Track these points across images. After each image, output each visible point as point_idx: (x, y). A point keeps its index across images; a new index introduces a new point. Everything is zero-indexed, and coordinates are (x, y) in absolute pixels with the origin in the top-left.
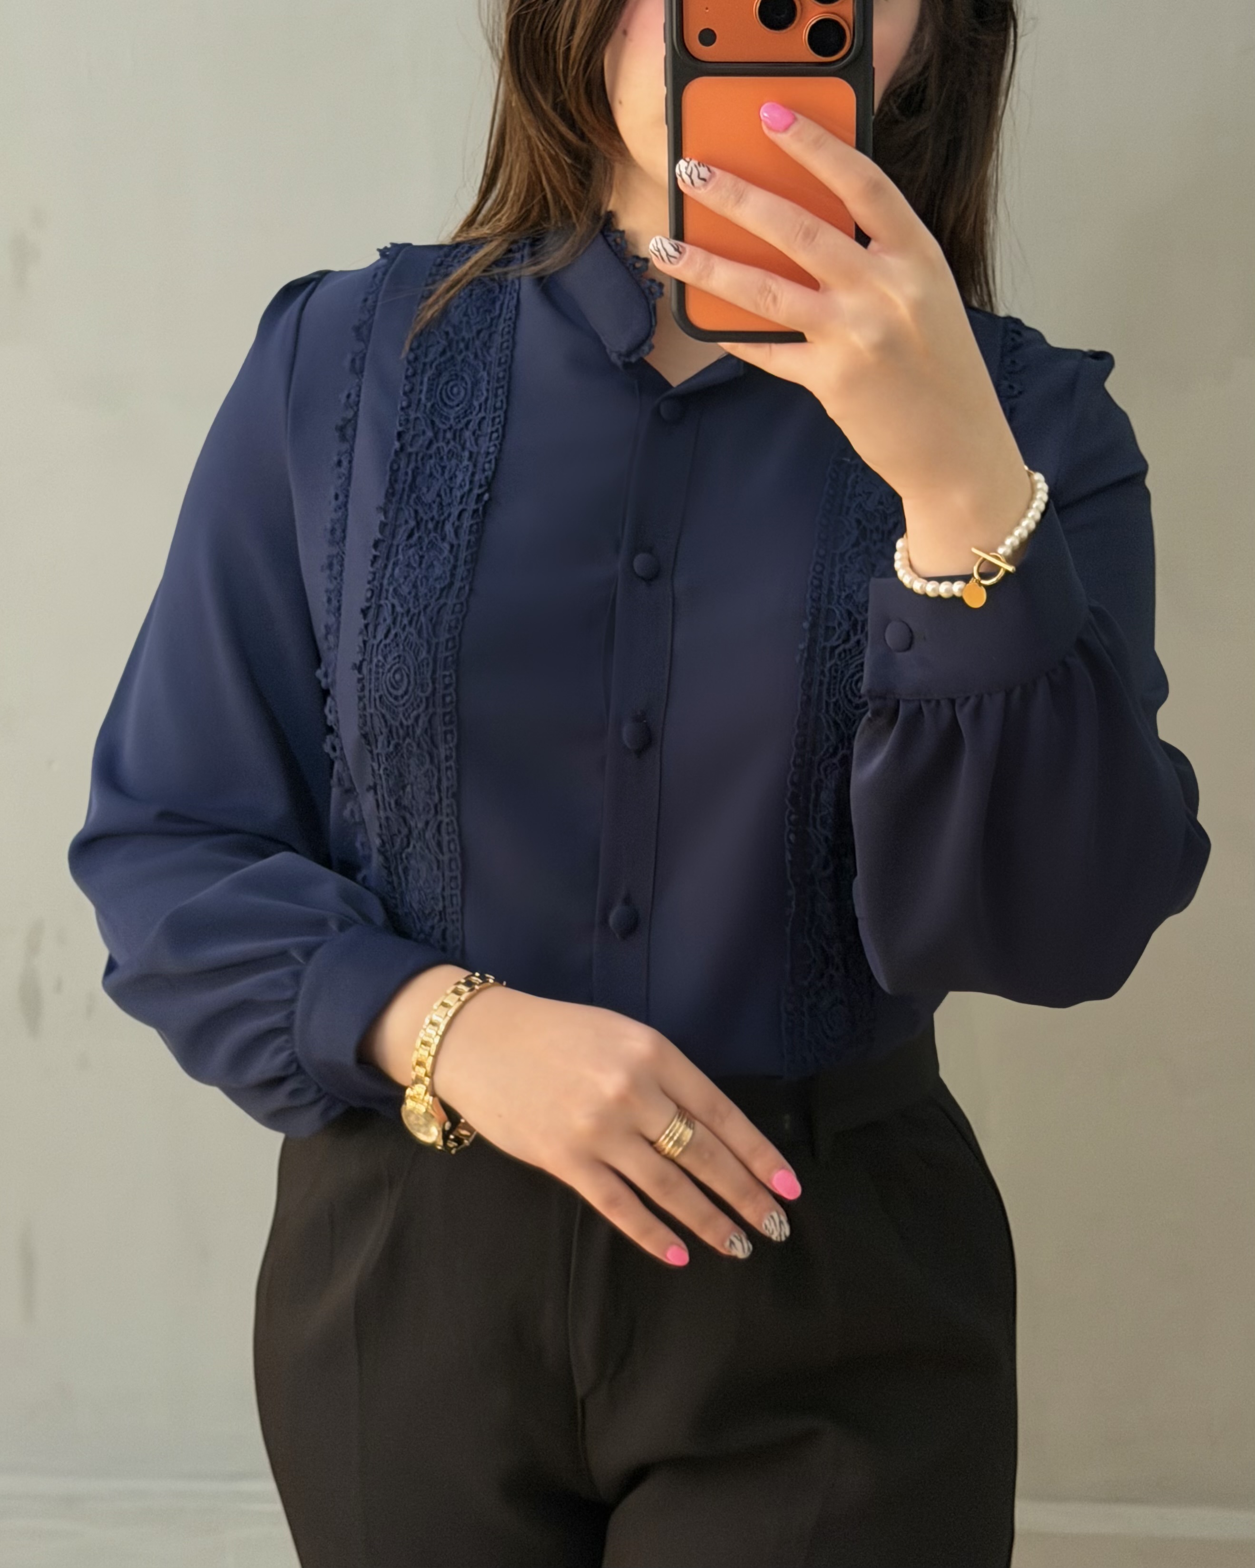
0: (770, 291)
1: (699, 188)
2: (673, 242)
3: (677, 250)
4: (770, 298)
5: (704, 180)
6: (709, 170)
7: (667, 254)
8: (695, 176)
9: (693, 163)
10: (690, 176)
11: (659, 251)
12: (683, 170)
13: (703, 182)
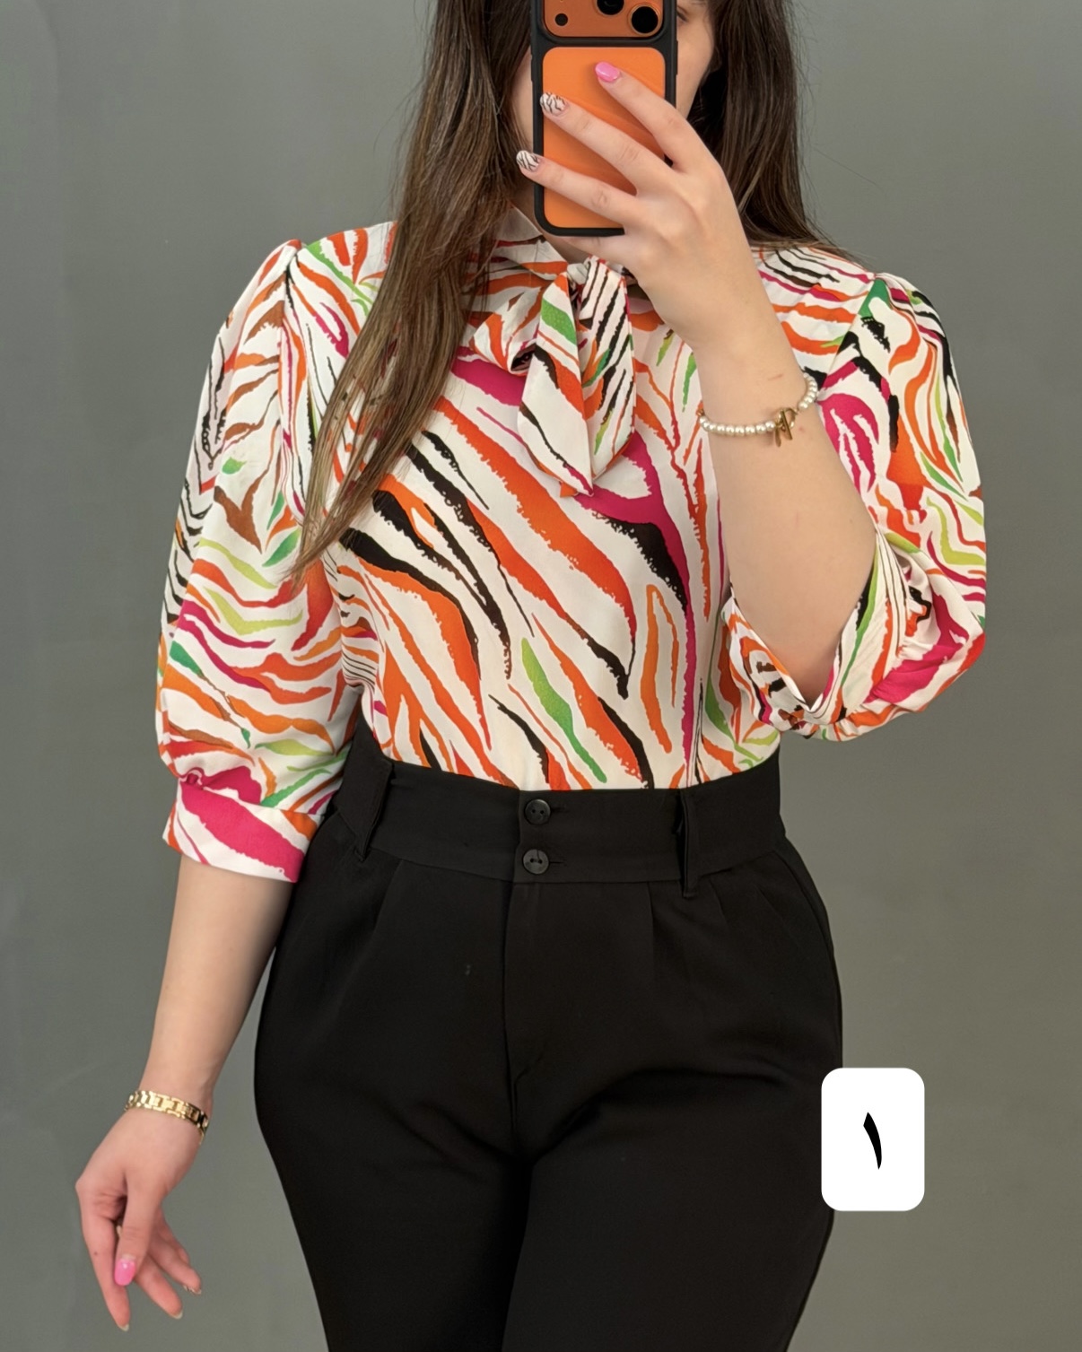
0: (602, 194)
1: (557, 115)
2: (534, 155)
3: (536, 161)
4: (602, 200)
5: (559, 109)
6: (564, 103)
7: (529, 164)
8: (553, 106)
9: (553, 96)
10: (550, 106)
11: (522, 160)
12: (545, 101)
13: (557, 111)
